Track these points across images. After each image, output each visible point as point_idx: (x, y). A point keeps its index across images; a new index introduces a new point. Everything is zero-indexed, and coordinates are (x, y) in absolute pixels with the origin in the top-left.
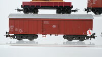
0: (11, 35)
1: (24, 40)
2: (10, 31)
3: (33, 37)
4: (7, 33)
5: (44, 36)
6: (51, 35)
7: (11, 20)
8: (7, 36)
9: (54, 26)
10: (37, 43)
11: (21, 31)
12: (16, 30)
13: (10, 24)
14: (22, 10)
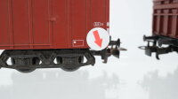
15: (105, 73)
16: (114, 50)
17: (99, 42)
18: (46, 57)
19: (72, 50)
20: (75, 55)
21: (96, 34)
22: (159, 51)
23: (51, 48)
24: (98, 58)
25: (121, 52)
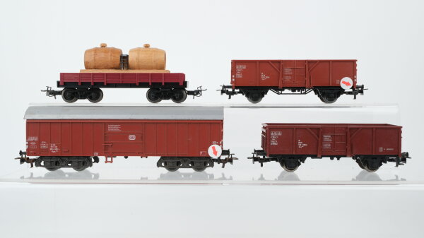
0: (31, 157)
1: (64, 170)
2: (28, 150)
3: (82, 162)
4: (21, 153)
5: (109, 159)
6: (126, 157)
7: (30, 124)
8: (22, 160)
9: (132, 138)
10: (97, 176)
11: (54, 149)
12: (44, 146)
13: (29, 134)
14: (59, 93)
15: (223, 175)
16: (227, 158)
17: (215, 153)
18: (185, 161)
19: (200, 158)
20: (201, 161)
21: (214, 148)
22: (262, 161)
23: (187, 156)
24: (215, 164)
25: (234, 161)
